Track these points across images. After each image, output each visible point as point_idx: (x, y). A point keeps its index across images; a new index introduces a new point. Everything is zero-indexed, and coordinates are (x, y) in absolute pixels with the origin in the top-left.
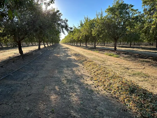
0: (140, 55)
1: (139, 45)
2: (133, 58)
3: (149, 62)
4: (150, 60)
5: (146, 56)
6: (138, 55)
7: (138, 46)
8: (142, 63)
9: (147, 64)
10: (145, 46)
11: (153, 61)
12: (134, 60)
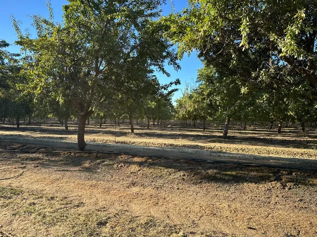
0: (24, 146)
1: (40, 124)
2: (7, 155)
3: (38, 159)
4: (40, 156)
5: (34, 148)
6: (19, 147)
7: (37, 125)
8: (23, 164)
9: (31, 165)
10: (50, 126)
11: (46, 156)
12: (9, 159)
